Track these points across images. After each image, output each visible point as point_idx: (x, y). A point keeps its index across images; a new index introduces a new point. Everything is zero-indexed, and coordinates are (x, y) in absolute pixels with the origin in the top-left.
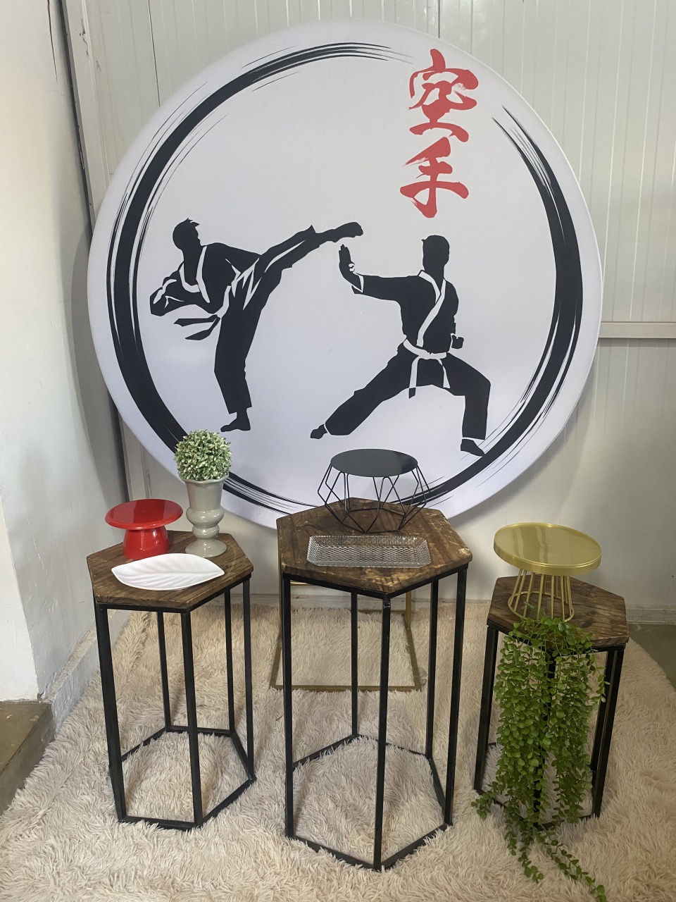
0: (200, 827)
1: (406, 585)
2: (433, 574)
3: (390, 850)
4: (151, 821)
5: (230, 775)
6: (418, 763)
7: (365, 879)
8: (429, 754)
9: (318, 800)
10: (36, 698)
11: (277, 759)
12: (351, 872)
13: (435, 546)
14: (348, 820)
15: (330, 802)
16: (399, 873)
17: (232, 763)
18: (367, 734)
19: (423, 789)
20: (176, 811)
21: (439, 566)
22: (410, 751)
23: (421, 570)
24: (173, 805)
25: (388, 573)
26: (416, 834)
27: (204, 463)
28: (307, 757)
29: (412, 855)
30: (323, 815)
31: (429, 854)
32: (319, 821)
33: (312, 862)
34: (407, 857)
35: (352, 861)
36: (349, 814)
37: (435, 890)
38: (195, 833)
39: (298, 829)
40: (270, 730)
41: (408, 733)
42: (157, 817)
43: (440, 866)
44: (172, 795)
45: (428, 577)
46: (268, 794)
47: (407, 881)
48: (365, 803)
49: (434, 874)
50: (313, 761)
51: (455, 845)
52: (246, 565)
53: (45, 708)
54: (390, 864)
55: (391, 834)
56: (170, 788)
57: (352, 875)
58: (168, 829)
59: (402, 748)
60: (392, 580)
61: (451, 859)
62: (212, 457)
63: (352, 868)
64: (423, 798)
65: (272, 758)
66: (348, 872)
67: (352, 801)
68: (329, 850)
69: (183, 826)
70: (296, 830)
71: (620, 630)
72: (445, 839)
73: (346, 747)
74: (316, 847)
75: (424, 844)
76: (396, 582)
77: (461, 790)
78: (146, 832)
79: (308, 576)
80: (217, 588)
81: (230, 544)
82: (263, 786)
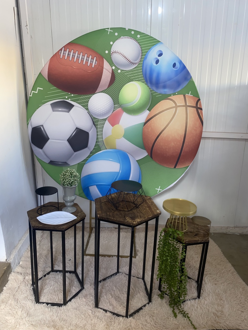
0: (65, 305)
1: (140, 223)
2: (148, 219)
4: (48, 304)
8: (143, 278)
10: (5, 261)
14: (117, 302)
15: (110, 295)
16: (134, 318)
17: (75, 283)
18: (122, 272)
19: (141, 290)
20: (57, 300)
21: (150, 216)
22: (137, 277)
24: (55, 298)
25: (134, 219)
26: (140, 305)
28: (102, 280)
30: (108, 300)
31: (144, 312)
32: (106, 302)
33: (105, 316)
34: (136, 313)
35: (118, 315)
36: (117, 299)
50: (104, 281)
52: (84, 215)
53: (8, 264)
54: (131, 315)
56: (54, 292)
58: (54, 306)
59: (134, 277)
62: (75, 178)
64: (141, 293)
65: (90, 281)
66: (117, 319)
67: (117, 295)
68: (110, 312)
69: (59, 305)
70: (99, 305)
71: (206, 237)
72: (149, 307)
73: (115, 276)
74: (106, 311)
75: (142, 309)
76: (136, 222)
77: (154, 290)
79: (107, 220)
80: (74, 223)
81: (77, 207)
82: (86, 290)
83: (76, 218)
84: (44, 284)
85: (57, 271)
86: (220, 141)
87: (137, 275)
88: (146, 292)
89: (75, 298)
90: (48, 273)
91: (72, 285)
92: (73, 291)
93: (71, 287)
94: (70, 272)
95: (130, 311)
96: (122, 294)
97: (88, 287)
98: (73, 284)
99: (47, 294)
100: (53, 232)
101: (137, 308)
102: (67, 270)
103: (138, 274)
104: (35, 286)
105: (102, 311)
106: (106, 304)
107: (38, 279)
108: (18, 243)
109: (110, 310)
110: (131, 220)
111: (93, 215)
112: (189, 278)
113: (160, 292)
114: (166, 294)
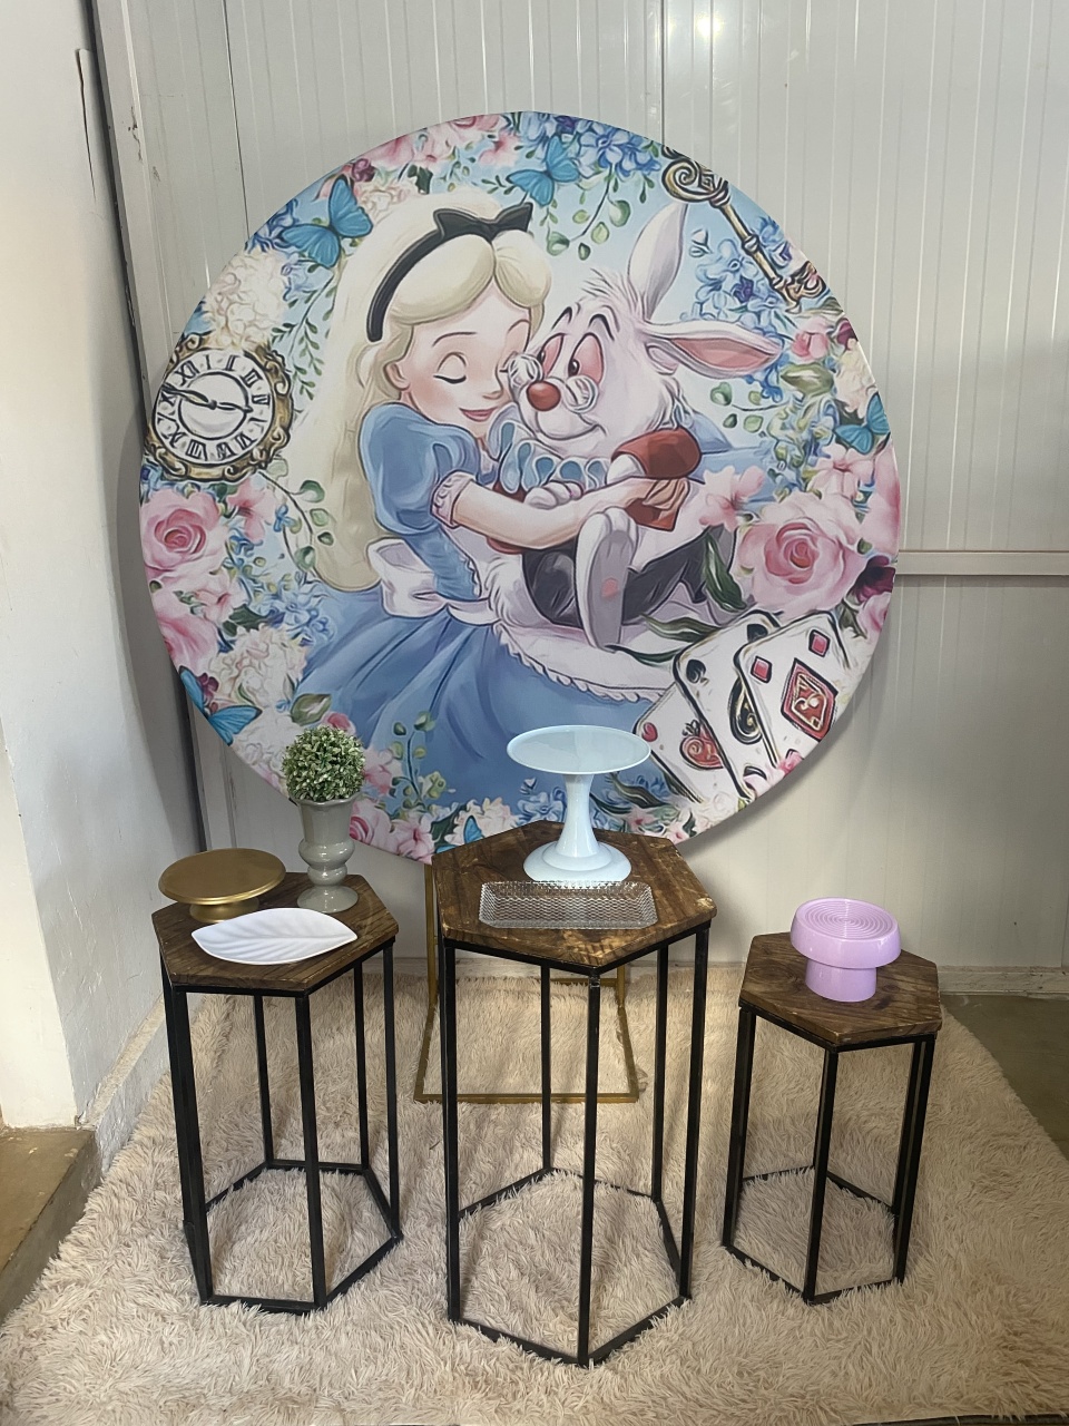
1: (621, 954)
2: (661, 938)
3: (602, 1335)
5: (364, 1232)
6: (641, 1209)
7: (565, 1379)
8: (657, 1195)
9: (495, 1266)
10: (72, 1123)
11: (433, 1206)
12: (544, 1369)
13: (663, 894)
14: (540, 1294)
15: (512, 1268)
16: (615, 1371)
17: (366, 1214)
18: (565, 1167)
19: (649, 1247)
20: (286, 1287)
21: (669, 925)
22: (630, 1191)
23: (643, 932)
26: (640, 1312)
27: (325, 776)
28: (477, 1203)
29: (634, 1344)
31: (658, 1342)
32: (496, 1297)
33: (487, 1357)
34: (625, 1346)
35: (546, 1353)
36: (541, 1286)
37: (668, 1393)
38: (314, 1319)
39: (467, 1309)
40: (422, 1163)
41: (625, 1166)
42: (258, 1295)
43: (674, 1357)
44: (280, 1263)
45: (654, 941)
46: (421, 1259)
47: (626, 1380)
48: (563, 1268)
49: (666, 1369)
50: (486, 1208)
51: (695, 1328)
52: (389, 923)
53: (85, 1137)
54: (602, 1356)
55: (603, 1313)
56: (276, 1252)
57: (546, 1374)
58: (276, 1312)
59: (617, 1188)
60: (602, 948)
61: (690, 1346)
62: (338, 766)
63: (547, 1364)
64: (648, 1259)
65: (426, 1206)
66: (541, 1370)
67: (544, 1266)
68: (513, 1339)
69: (298, 1308)
70: (464, 1310)
71: (929, 1012)
72: (680, 1319)
73: (534, 1187)
74: (493, 1334)
75: (651, 1327)
76: (608, 951)
77: (703, 1248)
78: (243, 1318)
80: (347, 959)
81: (361, 891)
82: (412, 1246)
84: (234, 1218)
85: (288, 1165)
86: (986, 591)
87: (632, 1180)
88: (666, 1253)
89: (363, 1281)
90: (253, 1175)
91: (354, 1224)
92: (357, 1249)
93: (349, 1231)
94: (345, 1169)
95: (594, 1335)
97: (419, 1232)
98: (357, 1218)
99: (245, 1262)
100: (265, 999)
101: (629, 1323)
102: (323, 1156)
103: (635, 1179)
104: (194, 1227)
105: (477, 1334)
107: (207, 1201)
108: (126, 1049)
109: (513, 1331)
110: (585, 942)
112: (859, 1193)
113: (727, 1253)
114: (754, 1263)
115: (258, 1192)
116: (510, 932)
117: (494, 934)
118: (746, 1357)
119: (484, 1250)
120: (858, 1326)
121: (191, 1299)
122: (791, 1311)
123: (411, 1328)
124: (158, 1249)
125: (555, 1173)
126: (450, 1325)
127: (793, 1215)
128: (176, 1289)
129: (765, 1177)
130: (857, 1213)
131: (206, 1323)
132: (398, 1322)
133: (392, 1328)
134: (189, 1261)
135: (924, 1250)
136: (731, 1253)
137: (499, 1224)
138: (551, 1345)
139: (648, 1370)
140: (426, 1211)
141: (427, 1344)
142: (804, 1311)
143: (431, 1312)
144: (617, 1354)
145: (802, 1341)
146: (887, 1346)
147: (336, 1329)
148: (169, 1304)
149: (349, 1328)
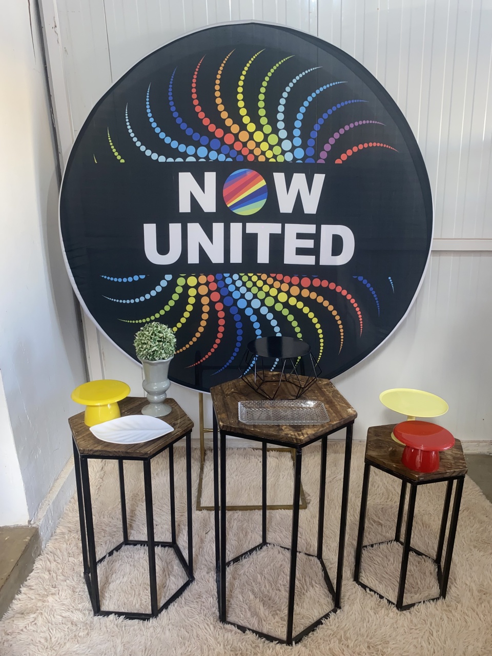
0: (156, 617)
1: (313, 437)
2: (331, 429)
3: (298, 629)
4: (119, 614)
5: (175, 576)
6: (312, 562)
7: (281, 652)
8: (320, 556)
9: (242, 593)
10: (27, 524)
11: (209, 563)
12: (270, 647)
13: (329, 407)
14: (265, 608)
15: (250, 594)
16: (305, 646)
17: (176, 567)
18: (273, 542)
19: (317, 581)
20: (137, 606)
21: (335, 423)
22: (306, 554)
23: (322, 426)
24: (134, 601)
25: (299, 429)
26: (316, 616)
27: (155, 348)
28: (231, 561)
29: (315, 633)
30: (247, 604)
31: (326, 631)
32: (243, 609)
33: (241, 641)
34: (310, 634)
35: (270, 638)
36: (266, 603)
38: (152, 622)
39: (229, 616)
40: (202, 541)
41: (303, 541)
42: (123, 610)
43: (335, 639)
44: (134, 594)
45: (328, 431)
46: (204, 590)
47: (312, 652)
49: (331, 646)
50: (235, 563)
51: (344, 624)
52: (189, 422)
53: (34, 531)
54: (299, 639)
56: (131, 588)
57: (271, 649)
58: (132, 619)
59: (299, 552)
60: (303, 434)
61: (343, 634)
62: (161, 343)
63: (271, 644)
64: (318, 588)
65: (206, 563)
66: (268, 647)
67: (266, 593)
68: (254, 631)
69: (143, 617)
70: (227, 617)
71: (461, 465)
72: (336, 619)
73: (259, 552)
74: (243, 629)
75: (322, 624)
76: (306, 436)
79: (240, 432)
80: (169, 441)
81: (174, 406)
82: (200, 584)
83: (171, 429)
84: (109, 571)
85: (135, 543)
86: (472, 259)
87: (305, 550)
88: (326, 586)
89: (176, 602)
90: (118, 548)
91: (170, 572)
92: (172, 585)
93: (168, 576)
94: (164, 545)
95: (295, 628)
96: (277, 592)
97: (202, 576)
98: (171, 570)
99: (116, 594)
100: (124, 461)
101: (310, 622)
102: (156, 540)
103: (308, 547)
104: (90, 575)
105: (235, 629)
106: (244, 613)
107: (97, 560)
108: (53, 486)
109: (253, 627)
110: (293, 431)
111: (209, 423)
112: (419, 553)
113: (357, 585)
114: (371, 590)
115: (121, 557)
116: (254, 426)
117: (247, 428)
118: (371, 638)
119: (236, 585)
120: (425, 621)
121: (89, 613)
122: (391, 614)
123: (201, 626)
124: (72, 587)
125: (268, 545)
126: (221, 624)
127: (388, 565)
128: (81, 608)
129: (372, 546)
130: (419, 564)
131: (98, 625)
132: (195, 623)
133: (192, 627)
134: (87, 593)
135: (453, 582)
136: (359, 585)
137: (242, 572)
138: (273, 634)
139: (323, 645)
140: (206, 565)
141: (210, 635)
142: (397, 614)
143: (212, 618)
144: (306, 638)
145: (398, 630)
146: (440, 631)
147: (163, 629)
148: (77, 616)
149: (170, 626)
